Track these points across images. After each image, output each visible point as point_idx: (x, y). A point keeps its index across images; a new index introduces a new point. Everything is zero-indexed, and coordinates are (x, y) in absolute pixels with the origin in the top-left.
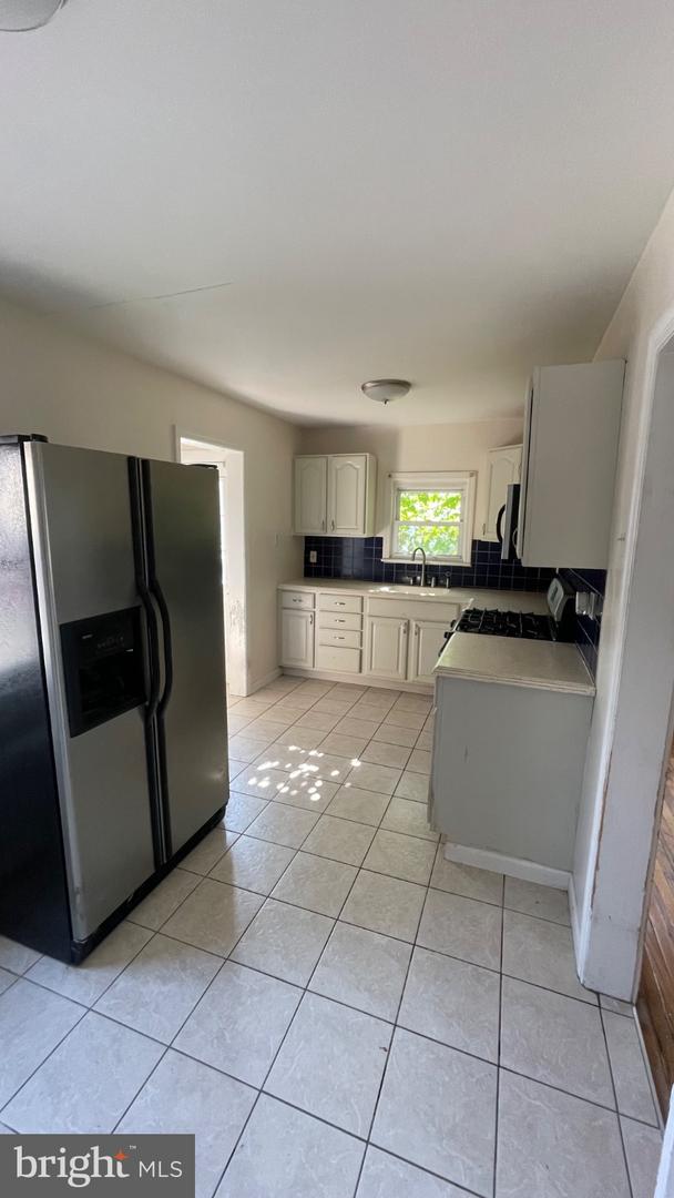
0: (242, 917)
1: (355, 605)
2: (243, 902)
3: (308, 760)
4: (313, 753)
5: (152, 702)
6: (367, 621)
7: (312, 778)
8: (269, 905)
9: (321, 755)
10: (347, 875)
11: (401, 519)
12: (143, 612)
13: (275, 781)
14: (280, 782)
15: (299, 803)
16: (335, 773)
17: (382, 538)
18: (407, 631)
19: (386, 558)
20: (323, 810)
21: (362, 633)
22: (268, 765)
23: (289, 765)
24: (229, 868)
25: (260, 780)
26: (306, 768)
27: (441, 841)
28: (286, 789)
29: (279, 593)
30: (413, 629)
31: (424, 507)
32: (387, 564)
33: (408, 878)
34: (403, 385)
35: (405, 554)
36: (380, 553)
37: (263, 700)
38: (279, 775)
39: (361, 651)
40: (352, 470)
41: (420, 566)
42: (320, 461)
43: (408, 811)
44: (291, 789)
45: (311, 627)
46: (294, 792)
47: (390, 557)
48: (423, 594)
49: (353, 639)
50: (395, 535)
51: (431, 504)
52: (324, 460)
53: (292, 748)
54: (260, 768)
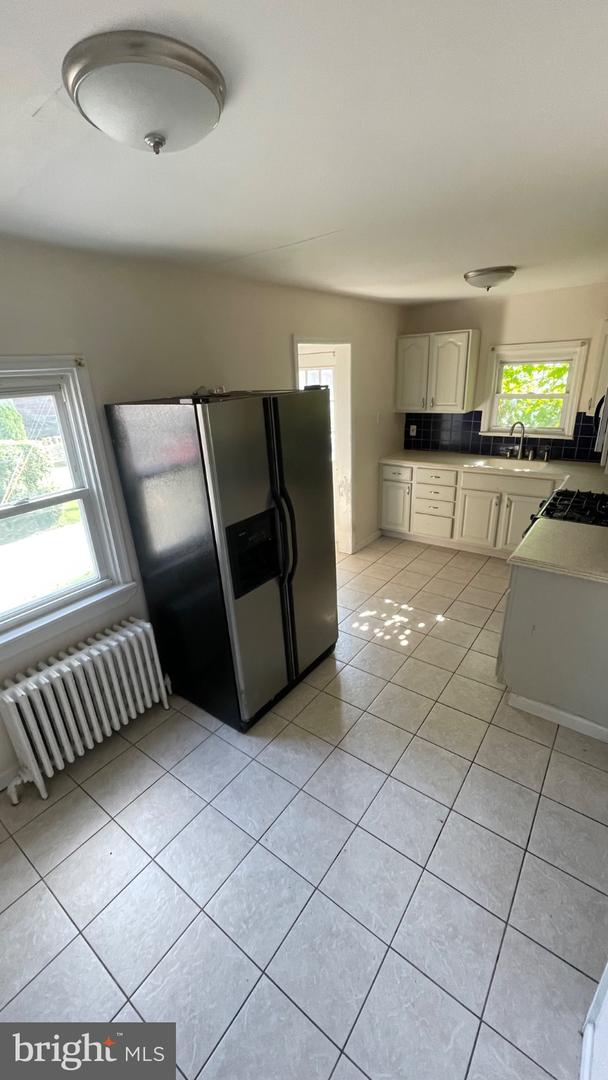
0: (347, 721)
1: (449, 478)
2: (348, 713)
3: (400, 612)
4: (404, 607)
5: (284, 574)
6: (460, 493)
7: (403, 627)
8: (366, 717)
9: (411, 609)
10: (426, 704)
11: (503, 391)
12: (277, 512)
13: (373, 626)
14: (376, 627)
15: (392, 646)
16: (422, 625)
17: (481, 412)
18: (499, 504)
19: (484, 431)
20: (409, 653)
21: (455, 504)
22: (367, 613)
23: (384, 615)
24: (338, 687)
25: (361, 625)
26: (398, 618)
27: (506, 690)
28: (381, 634)
29: (380, 467)
30: (505, 502)
31: (528, 378)
32: (484, 437)
33: (474, 714)
34: (508, 271)
35: (504, 427)
36: (478, 426)
37: (367, 558)
38: (376, 622)
39: (453, 520)
40: (454, 347)
41: (519, 439)
42: (422, 340)
43: (482, 662)
44: (385, 634)
45: (408, 497)
46: (388, 637)
47: (489, 431)
48: (517, 470)
49: (446, 509)
50: (495, 410)
51: (536, 375)
52: (427, 338)
53: (388, 601)
54: (363, 615)
